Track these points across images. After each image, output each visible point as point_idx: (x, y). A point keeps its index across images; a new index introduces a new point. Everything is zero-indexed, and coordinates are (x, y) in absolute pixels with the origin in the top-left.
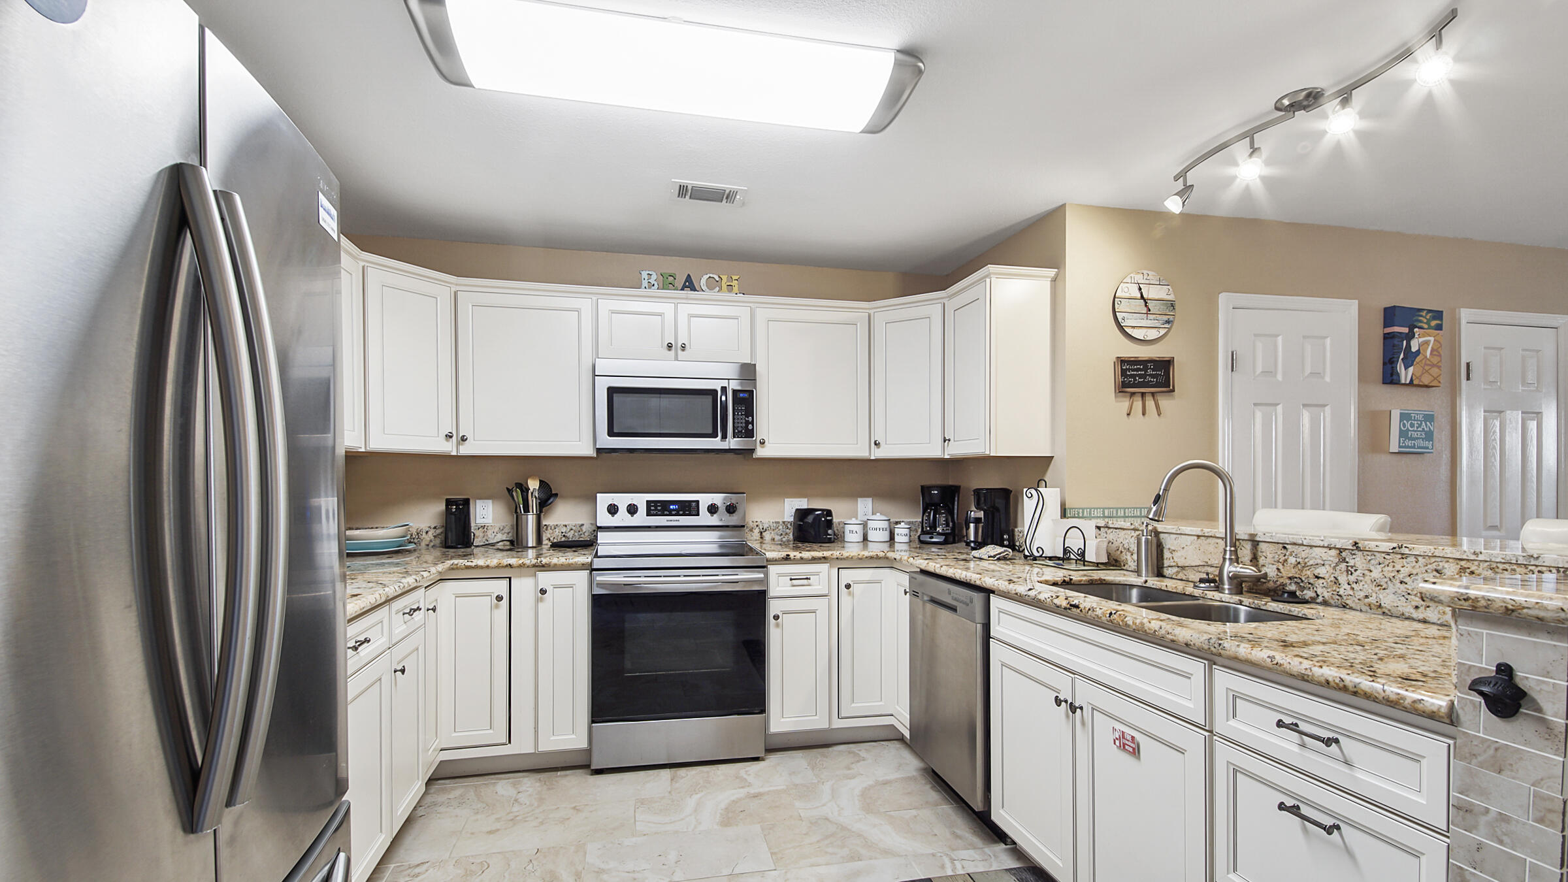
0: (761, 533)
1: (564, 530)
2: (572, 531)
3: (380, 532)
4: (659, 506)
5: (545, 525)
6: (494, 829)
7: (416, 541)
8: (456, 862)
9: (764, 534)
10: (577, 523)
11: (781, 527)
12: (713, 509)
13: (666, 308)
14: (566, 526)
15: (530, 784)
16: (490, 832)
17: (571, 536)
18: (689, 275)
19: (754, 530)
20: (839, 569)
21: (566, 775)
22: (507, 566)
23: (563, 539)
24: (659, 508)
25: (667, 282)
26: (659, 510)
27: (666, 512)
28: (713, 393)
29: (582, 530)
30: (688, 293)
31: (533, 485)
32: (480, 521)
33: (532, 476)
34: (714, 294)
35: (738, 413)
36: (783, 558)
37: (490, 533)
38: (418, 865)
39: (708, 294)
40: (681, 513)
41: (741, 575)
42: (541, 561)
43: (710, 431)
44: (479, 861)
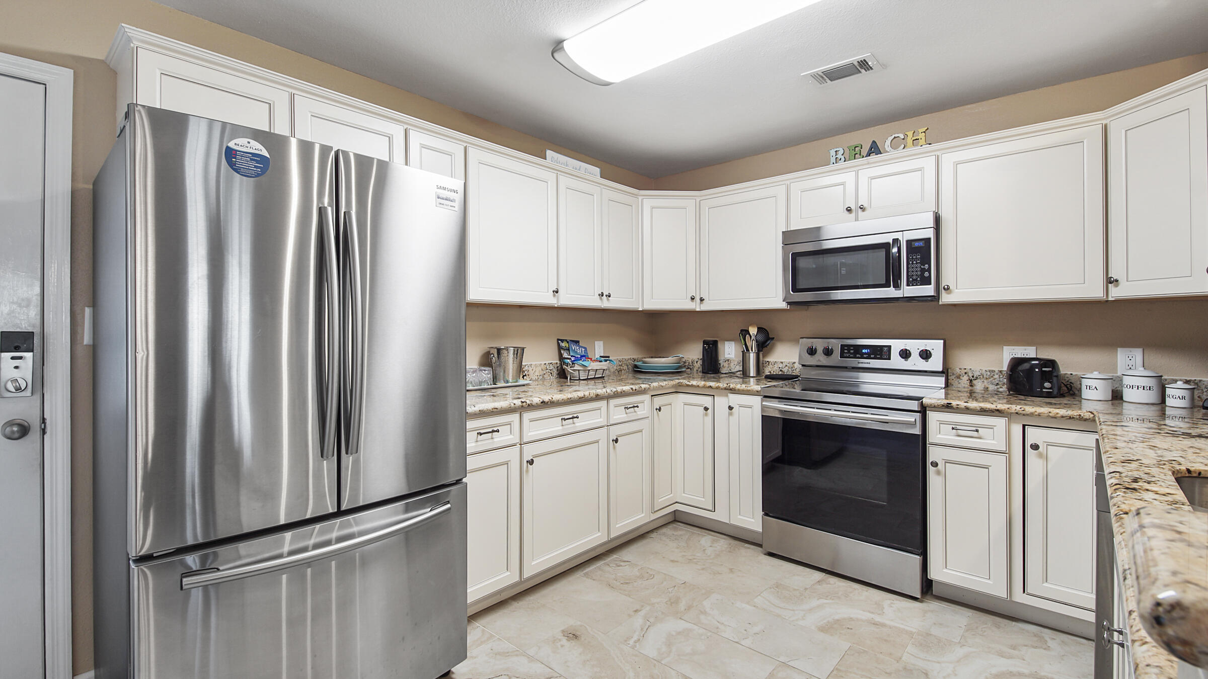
0: (971, 381)
1: (781, 366)
2: (787, 367)
3: (663, 360)
4: (852, 350)
5: (768, 361)
6: (676, 560)
7: (691, 367)
8: (641, 568)
9: (974, 382)
10: (791, 361)
11: (996, 376)
12: (905, 354)
13: (848, 177)
14: (782, 363)
15: (723, 543)
16: (672, 561)
17: (786, 371)
18: (874, 142)
19: (961, 377)
20: (1024, 426)
21: (749, 548)
22: (709, 387)
23: (780, 373)
24: (852, 351)
25: (855, 153)
26: (851, 353)
27: (857, 356)
28: (886, 246)
29: (794, 367)
30: (873, 157)
31: (753, 331)
32: (727, 356)
33: (752, 325)
34: (900, 152)
35: (913, 262)
36: (943, 406)
37: (732, 364)
38: (625, 561)
39: (894, 153)
40: (872, 356)
41: (891, 416)
42: (729, 386)
43: (884, 282)
44: (651, 573)
